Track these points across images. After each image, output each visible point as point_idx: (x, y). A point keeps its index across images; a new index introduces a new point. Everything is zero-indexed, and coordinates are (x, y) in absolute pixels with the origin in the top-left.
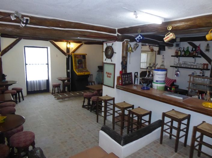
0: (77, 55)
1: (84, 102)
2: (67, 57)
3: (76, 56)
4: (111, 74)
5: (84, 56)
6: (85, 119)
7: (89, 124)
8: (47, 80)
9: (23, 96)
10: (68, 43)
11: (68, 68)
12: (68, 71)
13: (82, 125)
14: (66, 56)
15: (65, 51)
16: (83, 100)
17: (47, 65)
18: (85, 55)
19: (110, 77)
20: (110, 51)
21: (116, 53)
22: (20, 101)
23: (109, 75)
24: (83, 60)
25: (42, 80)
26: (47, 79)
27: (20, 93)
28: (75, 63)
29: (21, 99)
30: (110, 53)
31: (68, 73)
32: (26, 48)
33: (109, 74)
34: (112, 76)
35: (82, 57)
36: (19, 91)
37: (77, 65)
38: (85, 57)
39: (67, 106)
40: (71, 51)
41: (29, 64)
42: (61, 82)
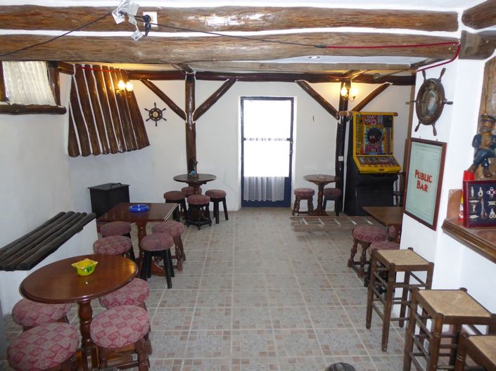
0: (366, 116)
1: (354, 252)
2: (340, 121)
3: (363, 119)
4: (428, 179)
5: (388, 120)
6: (338, 304)
7: (340, 325)
8: (286, 178)
9: (228, 210)
10: (345, 84)
11: (340, 151)
12: (341, 159)
13: (318, 322)
14: (338, 119)
15: (337, 107)
16: (352, 247)
17: (289, 142)
18: (391, 117)
19: (425, 188)
20: (433, 96)
21: (451, 103)
22: (217, 222)
23: (423, 183)
24: (384, 130)
25: (276, 178)
26: (287, 176)
27: (221, 204)
28: (360, 139)
29: (222, 217)
30: (432, 105)
31: (339, 165)
32: (246, 102)
33: (422, 176)
34: (433, 187)
35: (380, 120)
36: (219, 198)
37: (366, 143)
38: (392, 121)
39: (310, 252)
40: (351, 106)
41: (249, 138)
42: (315, 187)
